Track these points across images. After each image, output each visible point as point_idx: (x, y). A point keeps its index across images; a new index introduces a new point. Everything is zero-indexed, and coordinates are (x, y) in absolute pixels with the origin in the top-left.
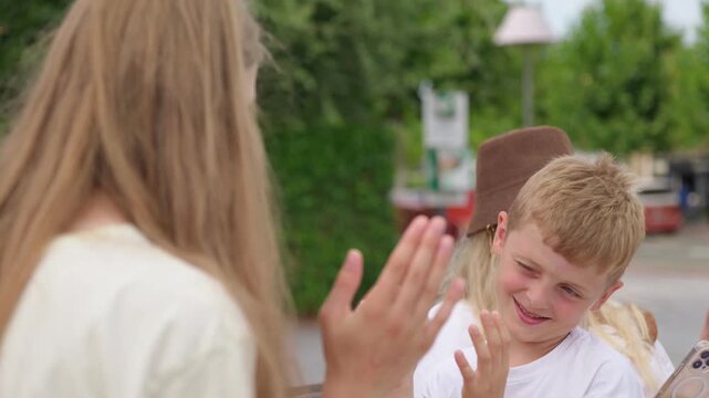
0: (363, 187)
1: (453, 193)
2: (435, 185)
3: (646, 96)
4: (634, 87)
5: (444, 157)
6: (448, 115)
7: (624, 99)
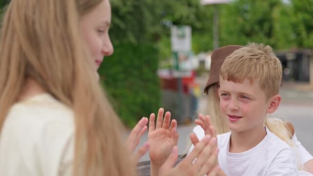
0: (146, 69)
1: (185, 71)
2: (177, 68)
3: (266, 26)
4: (261, 22)
5: (181, 55)
6: (182, 37)
7: (257, 28)
